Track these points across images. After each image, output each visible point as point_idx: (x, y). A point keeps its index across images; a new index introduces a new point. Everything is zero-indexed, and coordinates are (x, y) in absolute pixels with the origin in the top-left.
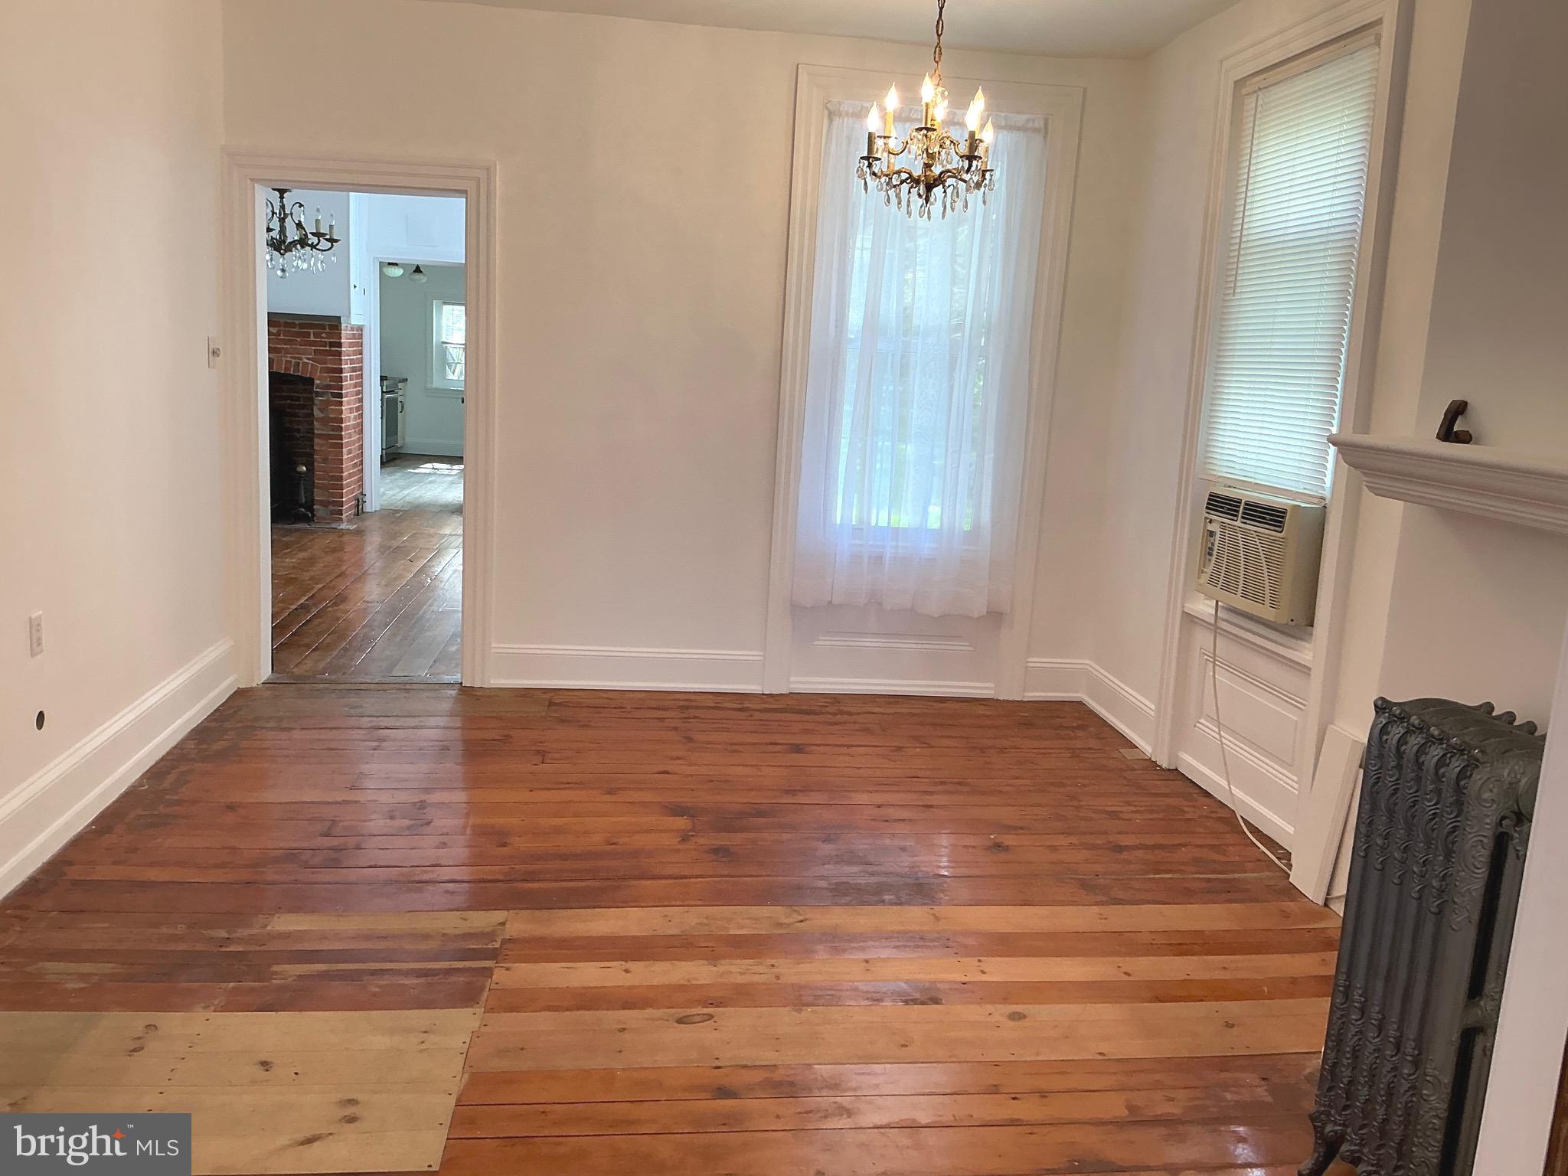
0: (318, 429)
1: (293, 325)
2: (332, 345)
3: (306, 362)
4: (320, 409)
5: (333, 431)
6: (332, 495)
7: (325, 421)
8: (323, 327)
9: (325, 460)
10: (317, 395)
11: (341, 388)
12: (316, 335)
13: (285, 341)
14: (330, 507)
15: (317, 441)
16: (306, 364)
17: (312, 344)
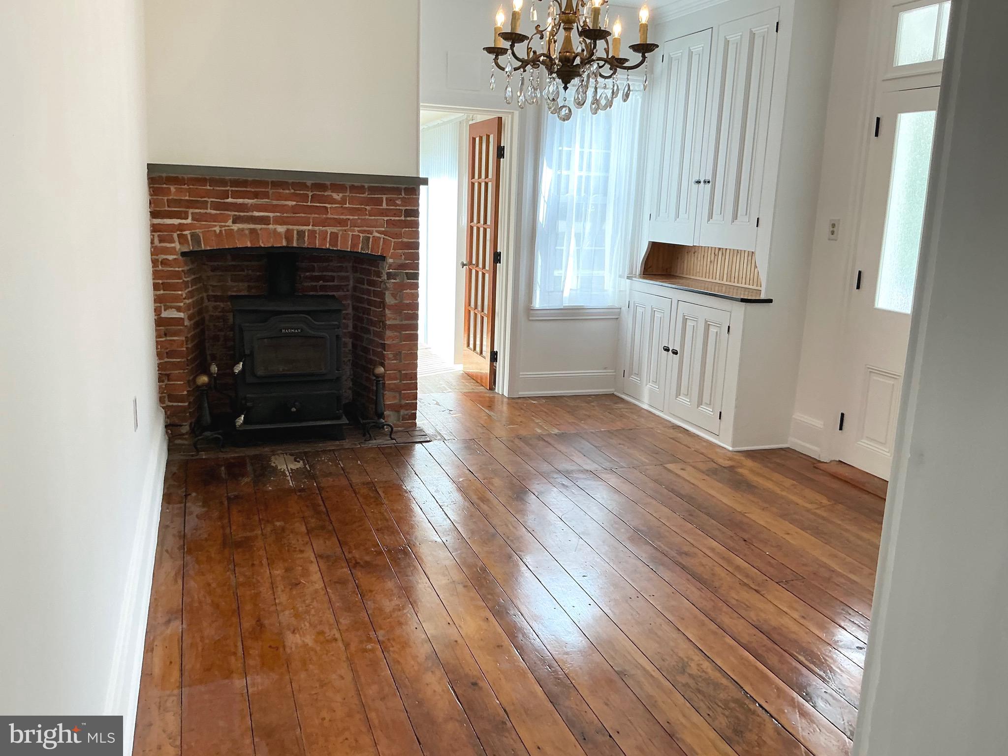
1: (362, 190)
2: (408, 214)
3: (376, 236)
4: (393, 295)
5: (407, 319)
8: (398, 190)
10: (390, 276)
11: (416, 267)
12: (390, 201)
13: (353, 211)
14: (403, 412)
15: (388, 333)
16: (376, 239)
17: (384, 213)
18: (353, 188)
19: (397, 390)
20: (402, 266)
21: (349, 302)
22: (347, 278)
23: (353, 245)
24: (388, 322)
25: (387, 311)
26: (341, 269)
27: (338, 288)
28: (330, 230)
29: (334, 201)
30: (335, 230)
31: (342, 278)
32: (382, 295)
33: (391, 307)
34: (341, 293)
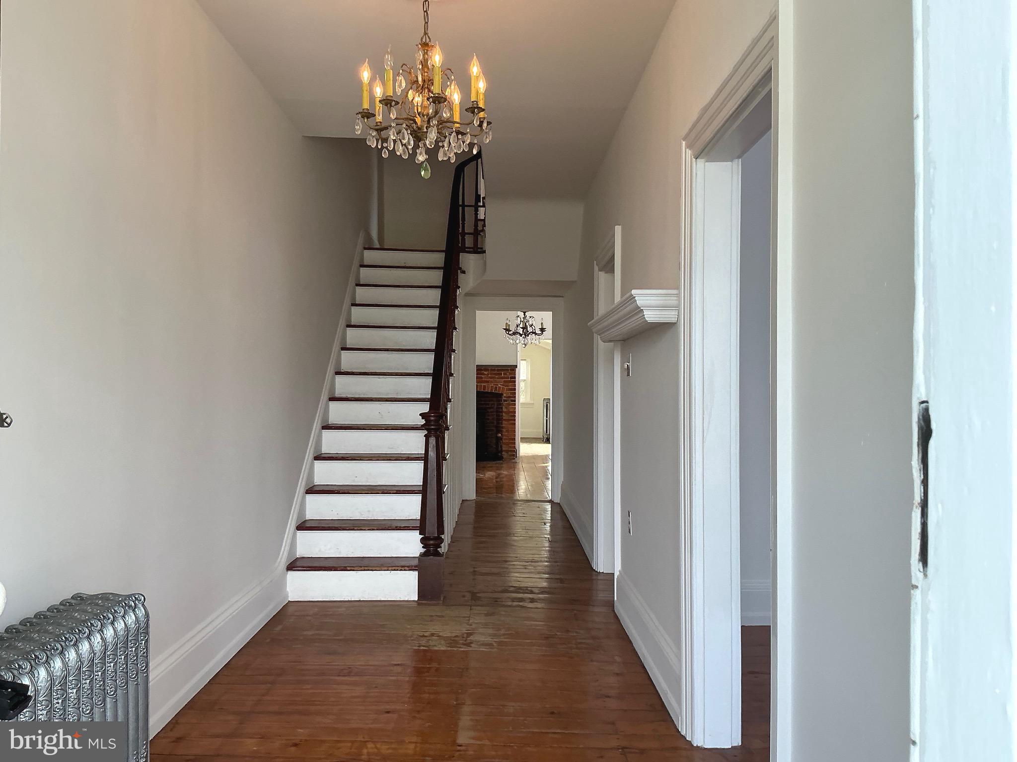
0: (505, 416)
1: (494, 370)
2: (511, 378)
3: (499, 386)
4: (506, 408)
5: (511, 417)
6: (511, 447)
7: (508, 412)
8: (508, 370)
9: (508, 431)
10: (505, 401)
11: (515, 397)
12: (504, 374)
13: (491, 378)
14: (510, 453)
15: (504, 422)
16: (500, 387)
17: (502, 378)
18: (492, 370)
19: (507, 444)
20: (509, 397)
21: (495, 413)
22: (494, 404)
23: (491, 390)
24: (504, 418)
25: (504, 414)
26: (492, 401)
27: (490, 408)
28: (483, 384)
29: (485, 374)
30: (484, 384)
31: (492, 404)
32: (502, 408)
33: (505, 412)
34: (492, 410)
